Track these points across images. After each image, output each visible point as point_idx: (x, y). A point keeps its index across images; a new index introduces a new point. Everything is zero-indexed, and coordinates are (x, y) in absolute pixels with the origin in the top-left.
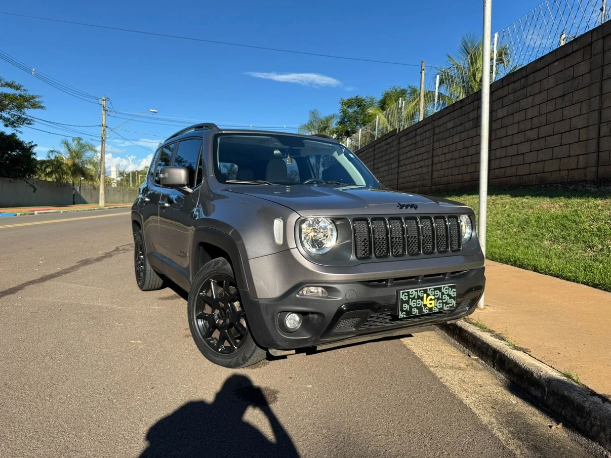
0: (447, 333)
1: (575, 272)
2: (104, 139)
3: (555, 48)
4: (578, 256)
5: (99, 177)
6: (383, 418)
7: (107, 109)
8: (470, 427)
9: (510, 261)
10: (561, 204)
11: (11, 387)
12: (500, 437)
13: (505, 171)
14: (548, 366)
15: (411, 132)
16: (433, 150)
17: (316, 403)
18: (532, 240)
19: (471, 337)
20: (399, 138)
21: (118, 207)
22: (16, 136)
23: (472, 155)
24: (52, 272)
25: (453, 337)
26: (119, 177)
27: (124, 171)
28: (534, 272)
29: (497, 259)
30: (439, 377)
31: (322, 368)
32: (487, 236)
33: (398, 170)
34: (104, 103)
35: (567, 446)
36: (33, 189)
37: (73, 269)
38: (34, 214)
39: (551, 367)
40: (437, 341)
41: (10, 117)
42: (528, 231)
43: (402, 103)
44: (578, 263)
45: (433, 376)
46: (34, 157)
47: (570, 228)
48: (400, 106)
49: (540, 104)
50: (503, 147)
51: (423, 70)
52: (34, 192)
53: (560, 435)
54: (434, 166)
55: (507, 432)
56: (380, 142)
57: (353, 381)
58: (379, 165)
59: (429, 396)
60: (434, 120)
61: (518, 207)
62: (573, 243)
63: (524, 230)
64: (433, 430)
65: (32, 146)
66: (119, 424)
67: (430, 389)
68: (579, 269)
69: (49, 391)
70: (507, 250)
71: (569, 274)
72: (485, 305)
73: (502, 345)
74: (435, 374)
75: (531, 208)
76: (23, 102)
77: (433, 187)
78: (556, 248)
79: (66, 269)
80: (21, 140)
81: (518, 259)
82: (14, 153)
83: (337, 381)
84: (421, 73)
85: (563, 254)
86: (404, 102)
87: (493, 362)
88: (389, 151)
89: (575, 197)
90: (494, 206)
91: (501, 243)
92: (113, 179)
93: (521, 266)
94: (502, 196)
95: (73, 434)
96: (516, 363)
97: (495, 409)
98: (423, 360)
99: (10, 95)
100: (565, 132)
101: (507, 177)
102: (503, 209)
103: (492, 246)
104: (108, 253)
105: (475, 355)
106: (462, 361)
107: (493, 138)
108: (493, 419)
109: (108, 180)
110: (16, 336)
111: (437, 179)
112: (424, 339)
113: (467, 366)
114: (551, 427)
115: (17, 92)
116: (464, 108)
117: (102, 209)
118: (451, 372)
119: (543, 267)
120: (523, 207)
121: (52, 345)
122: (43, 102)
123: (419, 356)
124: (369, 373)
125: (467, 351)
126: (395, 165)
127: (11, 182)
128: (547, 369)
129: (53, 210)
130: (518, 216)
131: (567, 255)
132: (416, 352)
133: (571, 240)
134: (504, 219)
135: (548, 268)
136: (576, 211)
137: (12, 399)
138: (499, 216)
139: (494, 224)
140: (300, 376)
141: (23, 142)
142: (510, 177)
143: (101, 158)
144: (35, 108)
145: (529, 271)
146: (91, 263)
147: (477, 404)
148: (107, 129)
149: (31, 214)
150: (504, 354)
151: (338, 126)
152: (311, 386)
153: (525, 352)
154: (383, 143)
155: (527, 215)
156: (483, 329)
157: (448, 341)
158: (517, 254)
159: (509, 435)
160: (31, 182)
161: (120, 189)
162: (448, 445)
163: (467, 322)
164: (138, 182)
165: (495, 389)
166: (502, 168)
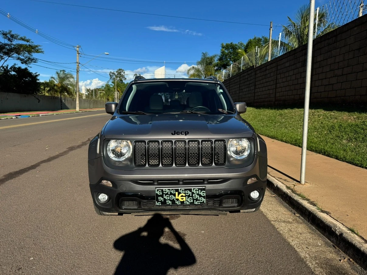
0: (282, 199)
1: (361, 161)
2: (78, 70)
3: (355, 18)
4: (363, 151)
5: (76, 93)
6: (244, 253)
7: (79, 52)
8: (294, 260)
9: (322, 152)
10: (355, 117)
11: (40, 228)
12: (311, 266)
13: (321, 95)
14: (341, 224)
15: (263, 68)
16: (276, 79)
17: (207, 242)
18: (336, 140)
19: (296, 203)
20: (256, 71)
21: (87, 111)
22: (28, 70)
23: (300, 84)
24: (54, 155)
25: (285, 202)
26: (87, 92)
27: (90, 89)
28: (336, 160)
29: (314, 150)
30: (276, 227)
31: (209, 220)
32: (308, 136)
33: (255, 91)
34: (77, 49)
35: (349, 272)
36: (38, 101)
37: (65, 153)
38: (39, 116)
39: (342, 224)
40: (276, 204)
41: (24, 58)
42: (334, 134)
43: (258, 50)
44: (364, 155)
45: (273, 227)
46: (38, 81)
47: (360, 133)
48: (256, 52)
49: (344, 54)
50: (320, 80)
51: (271, 27)
52: (39, 102)
53: (345, 265)
54: (277, 89)
55: (315, 263)
56: (244, 73)
57: (227, 229)
58: (243, 88)
59: (271, 239)
60: (278, 61)
61: (328, 118)
62: (361, 143)
63: (331, 133)
64: (273, 261)
65: (37, 76)
66: (100, 252)
67: (271, 235)
68: (364, 159)
69: (61, 231)
70: (320, 145)
71: (358, 162)
72: (305, 182)
73: (314, 209)
74: (274, 225)
75: (336, 119)
76: (31, 49)
77: (276, 102)
78: (350, 145)
79: (61, 153)
80: (30, 71)
81: (327, 151)
82: (27, 79)
83: (218, 229)
84: (270, 29)
85: (355, 149)
86: (259, 49)
87: (308, 218)
88: (249, 79)
89: (364, 113)
90: (313, 116)
91: (316, 140)
92: (83, 94)
93: (328, 156)
94: (318, 110)
95: (76, 257)
96: (322, 221)
97: (308, 248)
98: (268, 216)
99: (23, 45)
100: (360, 72)
101: (322, 98)
102: (319, 119)
103: (311, 142)
104: (84, 142)
105: (298, 213)
106: (290, 217)
107: (314, 73)
108: (307, 255)
109: (81, 94)
110: (39, 196)
111: (278, 97)
112: (269, 203)
113: (293, 221)
114: (340, 260)
115: (28, 44)
116: (296, 54)
117: (78, 112)
118: (283, 224)
119: (342, 156)
120: (331, 118)
121: (59, 203)
122: (42, 49)
123: (265, 214)
124: (236, 224)
125: (294, 211)
126: (253, 88)
127: (25, 96)
128: (340, 225)
129: (50, 113)
130: (327, 123)
131: (357, 150)
132: (263, 211)
133: (360, 141)
134: (319, 125)
135: (345, 158)
136: (364, 122)
137: (42, 235)
138: (316, 123)
139: (312, 128)
140: (197, 225)
141: (31, 73)
142: (324, 98)
143: (77, 82)
144: (38, 53)
145: (333, 159)
146: (75, 149)
147: (298, 245)
148: (79, 65)
149: (38, 116)
150: (315, 215)
151: (218, 61)
152: (204, 232)
153: (327, 214)
154: (245, 74)
155: (333, 123)
156: (304, 198)
157: (282, 204)
158: (326, 148)
159: (316, 265)
160: (37, 97)
161: (88, 100)
162: (281, 270)
163: (294, 193)
164: (98, 96)
165: (309, 236)
166: (319, 92)
